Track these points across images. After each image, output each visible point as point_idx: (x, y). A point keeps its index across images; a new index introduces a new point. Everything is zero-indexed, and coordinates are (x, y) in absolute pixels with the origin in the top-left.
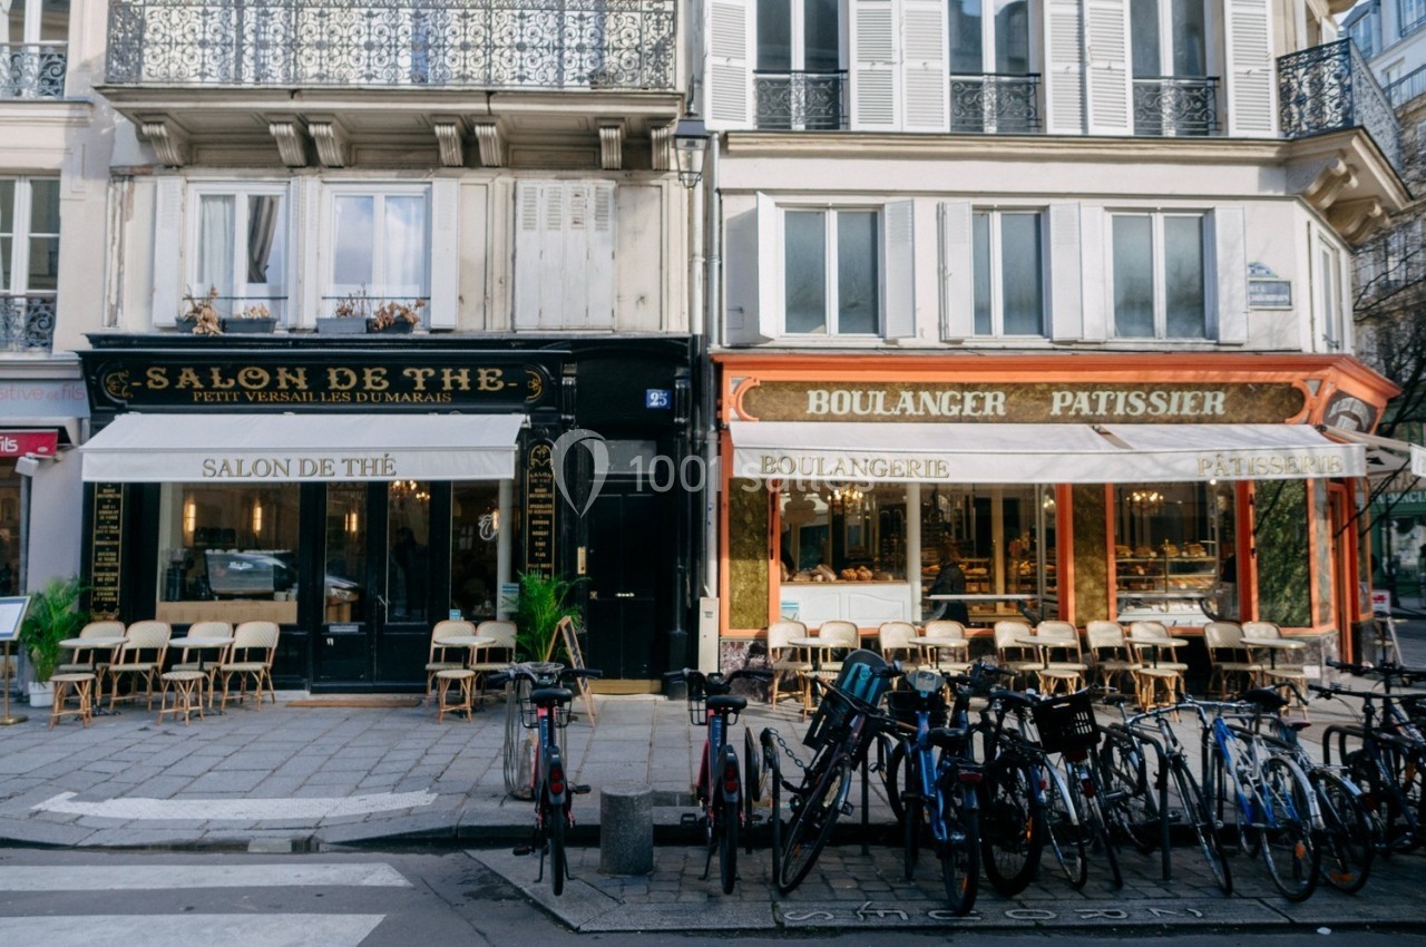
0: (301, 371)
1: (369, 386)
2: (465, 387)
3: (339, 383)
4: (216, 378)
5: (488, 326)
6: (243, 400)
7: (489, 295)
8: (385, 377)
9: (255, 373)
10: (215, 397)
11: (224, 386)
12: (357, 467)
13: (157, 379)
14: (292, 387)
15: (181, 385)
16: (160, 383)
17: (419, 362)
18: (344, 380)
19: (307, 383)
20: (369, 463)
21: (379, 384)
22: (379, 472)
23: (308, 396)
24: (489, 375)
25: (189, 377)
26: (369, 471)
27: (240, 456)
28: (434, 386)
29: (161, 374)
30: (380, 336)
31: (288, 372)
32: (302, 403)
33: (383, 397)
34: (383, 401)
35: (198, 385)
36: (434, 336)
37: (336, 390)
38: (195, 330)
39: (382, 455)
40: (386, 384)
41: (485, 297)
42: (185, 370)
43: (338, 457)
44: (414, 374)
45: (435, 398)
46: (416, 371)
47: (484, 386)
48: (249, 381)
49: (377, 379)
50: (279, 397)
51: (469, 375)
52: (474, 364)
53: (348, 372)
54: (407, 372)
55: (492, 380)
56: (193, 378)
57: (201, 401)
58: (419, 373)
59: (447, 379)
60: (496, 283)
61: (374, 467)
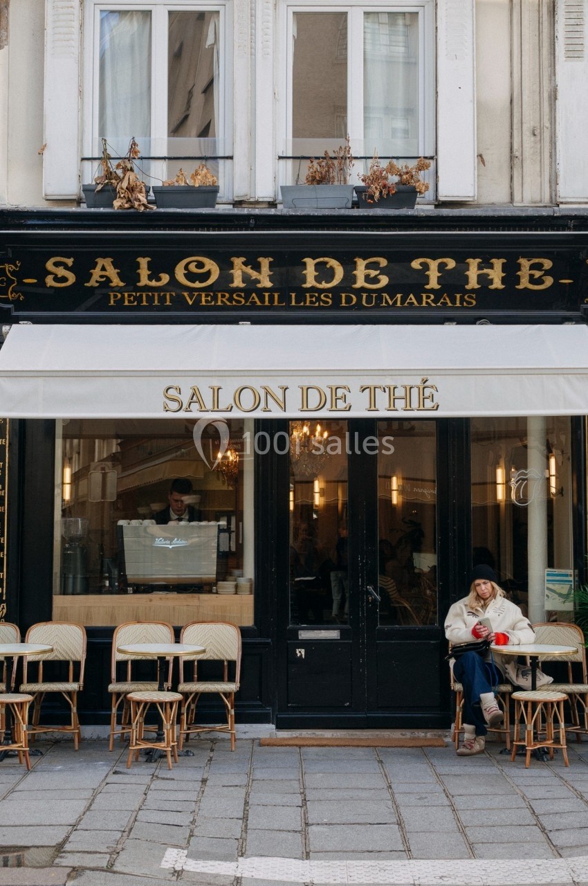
0: (265, 262)
1: (360, 283)
2: (497, 284)
3: (318, 279)
4: (144, 272)
5: (517, 197)
6: (179, 303)
7: (517, 153)
8: (384, 271)
9: (200, 265)
10: (140, 299)
11: (154, 283)
12: (382, 399)
13: (59, 273)
14: (251, 287)
15: (93, 283)
16: (64, 279)
17: (434, 249)
18: (324, 273)
19: (271, 279)
20: (400, 392)
21: (375, 280)
22: (415, 404)
23: (271, 299)
24: (532, 267)
25: (105, 270)
26: (400, 404)
27: (216, 383)
28: (453, 283)
29: (66, 267)
30: (379, 212)
31: (245, 264)
32: (263, 308)
33: (380, 298)
34: (377, 306)
35: (116, 282)
36: (445, 212)
37: (313, 289)
38: (117, 203)
39: (417, 381)
40: (384, 280)
41: (512, 158)
42: (101, 262)
43: (355, 384)
44: (426, 267)
45: (453, 300)
46: (429, 261)
47: (524, 283)
48: (190, 276)
49: (373, 273)
50: (230, 299)
51: (504, 269)
52: (511, 253)
53: (333, 263)
54: (416, 264)
55: (537, 274)
56: (112, 272)
57: (119, 306)
58: (434, 265)
59: (473, 273)
60: (527, 133)
61: (407, 398)
